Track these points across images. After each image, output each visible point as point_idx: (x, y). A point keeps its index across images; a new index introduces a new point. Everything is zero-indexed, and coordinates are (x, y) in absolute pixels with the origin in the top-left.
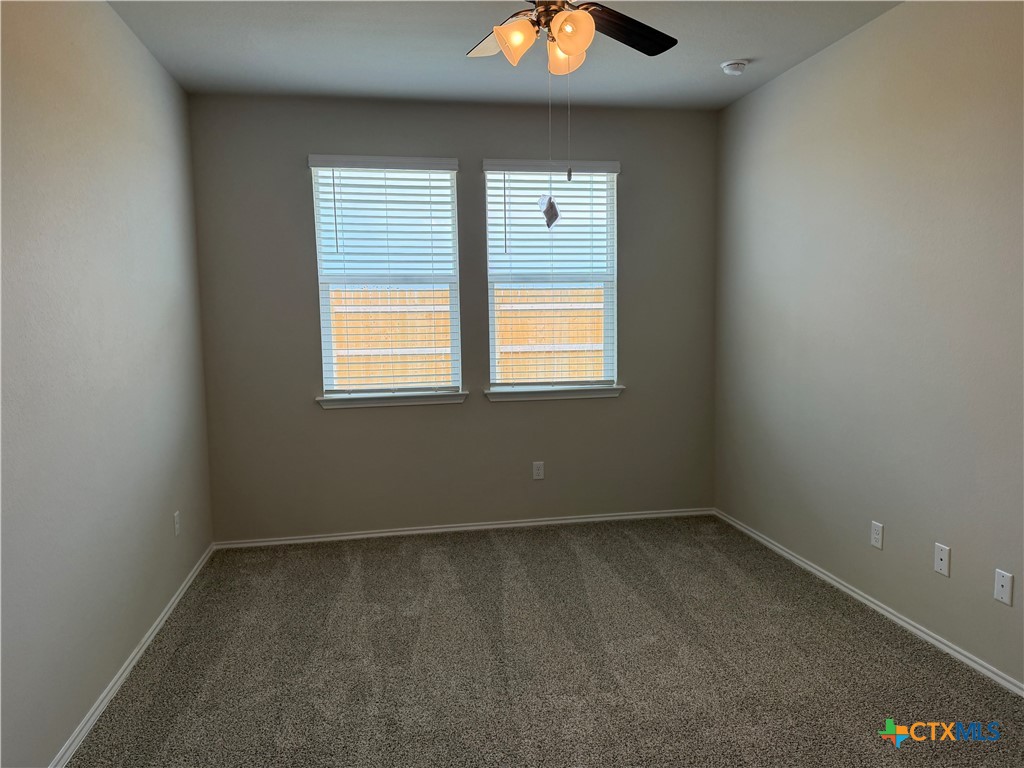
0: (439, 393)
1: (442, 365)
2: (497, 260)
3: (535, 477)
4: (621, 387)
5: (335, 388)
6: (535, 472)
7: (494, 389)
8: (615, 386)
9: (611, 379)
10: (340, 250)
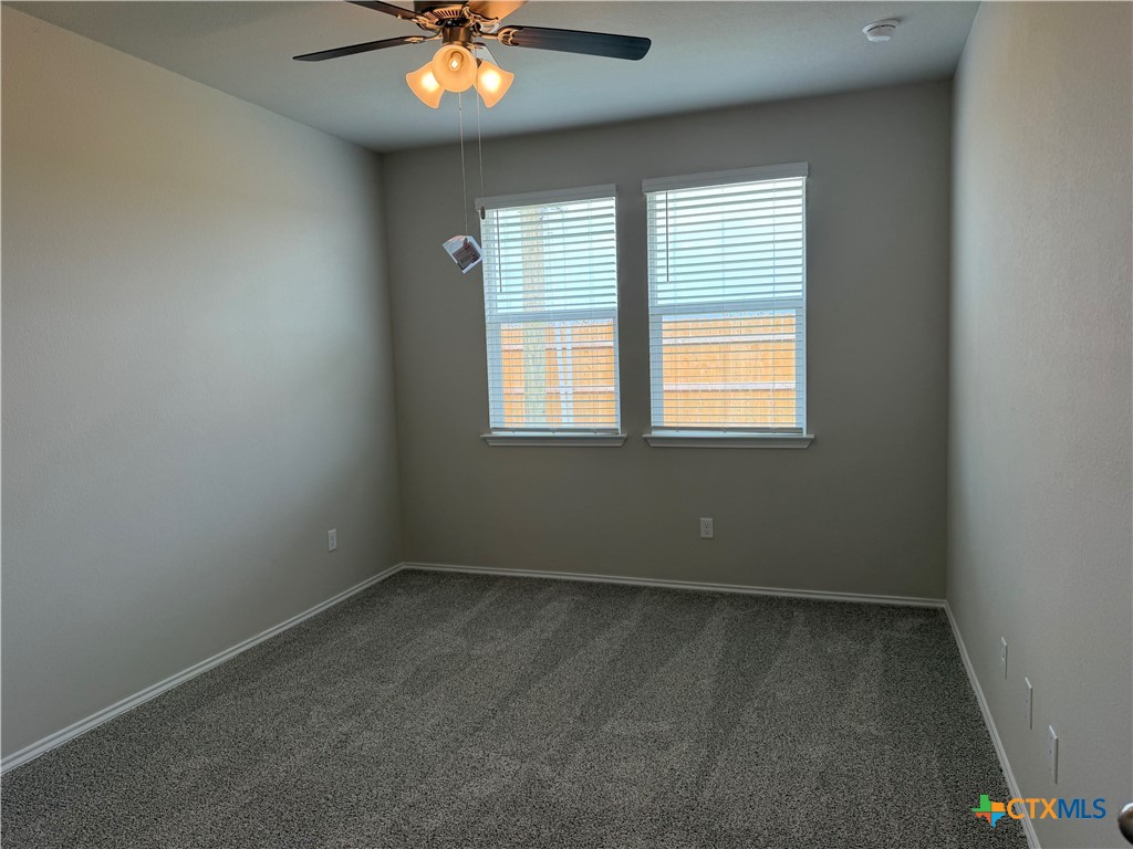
0: (599, 434)
1: (601, 405)
2: (663, 290)
3: (703, 535)
4: (812, 436)
5: (506, 426)
6: (703, 529)
7: (655, 433)
8: (805, 435)
9: (800, 426)
10: (504, 289)
